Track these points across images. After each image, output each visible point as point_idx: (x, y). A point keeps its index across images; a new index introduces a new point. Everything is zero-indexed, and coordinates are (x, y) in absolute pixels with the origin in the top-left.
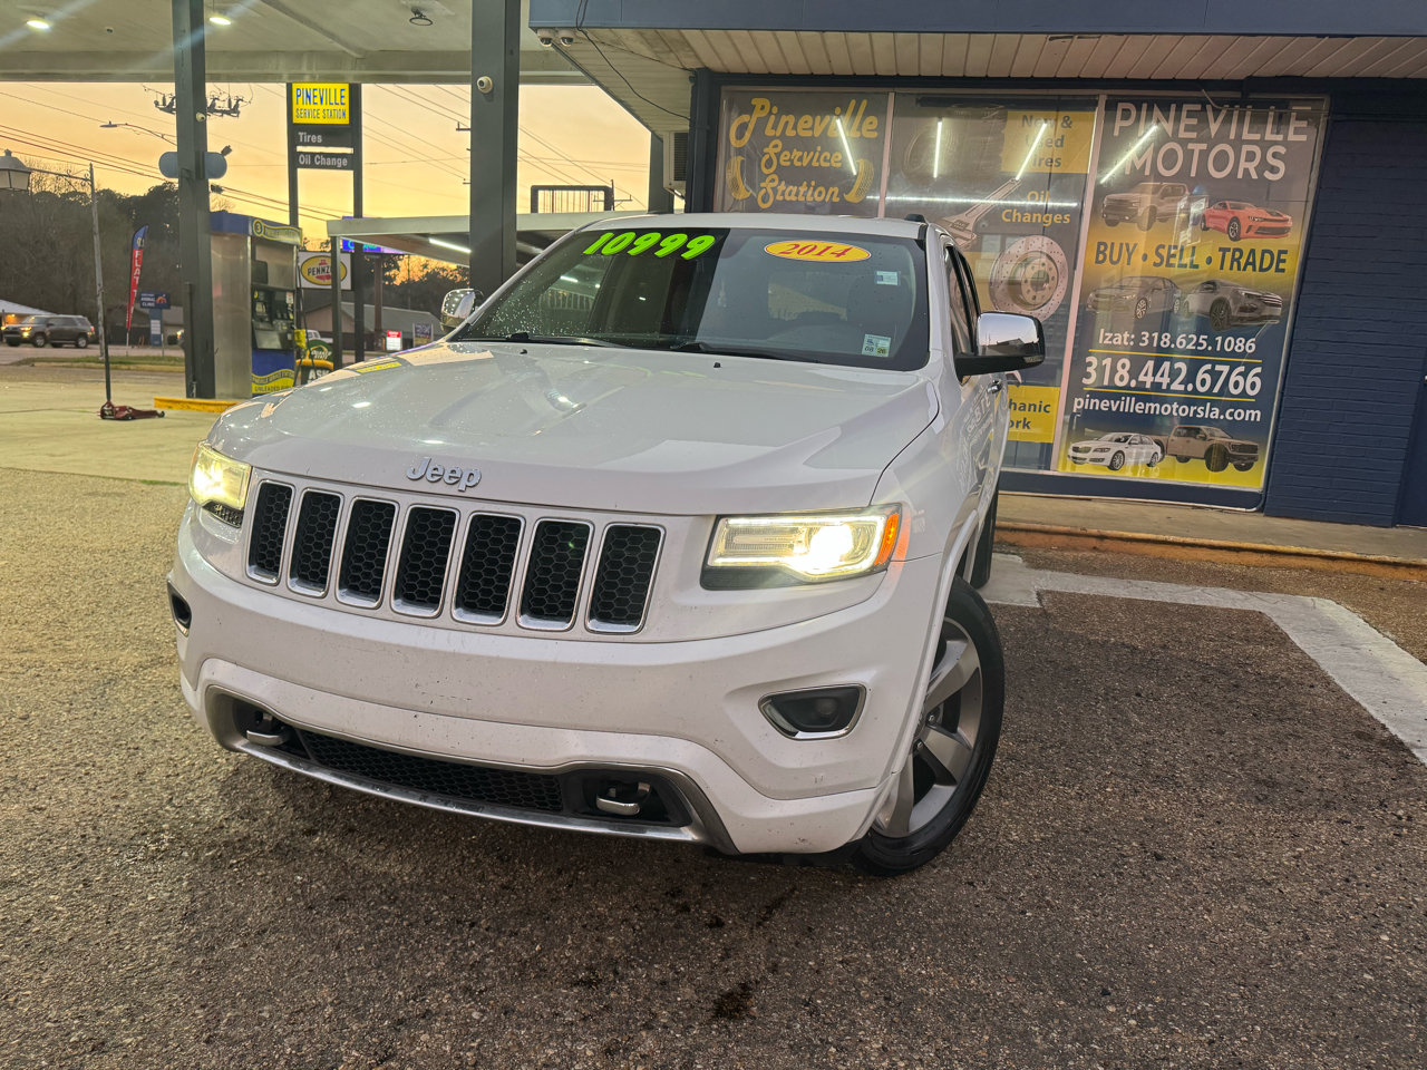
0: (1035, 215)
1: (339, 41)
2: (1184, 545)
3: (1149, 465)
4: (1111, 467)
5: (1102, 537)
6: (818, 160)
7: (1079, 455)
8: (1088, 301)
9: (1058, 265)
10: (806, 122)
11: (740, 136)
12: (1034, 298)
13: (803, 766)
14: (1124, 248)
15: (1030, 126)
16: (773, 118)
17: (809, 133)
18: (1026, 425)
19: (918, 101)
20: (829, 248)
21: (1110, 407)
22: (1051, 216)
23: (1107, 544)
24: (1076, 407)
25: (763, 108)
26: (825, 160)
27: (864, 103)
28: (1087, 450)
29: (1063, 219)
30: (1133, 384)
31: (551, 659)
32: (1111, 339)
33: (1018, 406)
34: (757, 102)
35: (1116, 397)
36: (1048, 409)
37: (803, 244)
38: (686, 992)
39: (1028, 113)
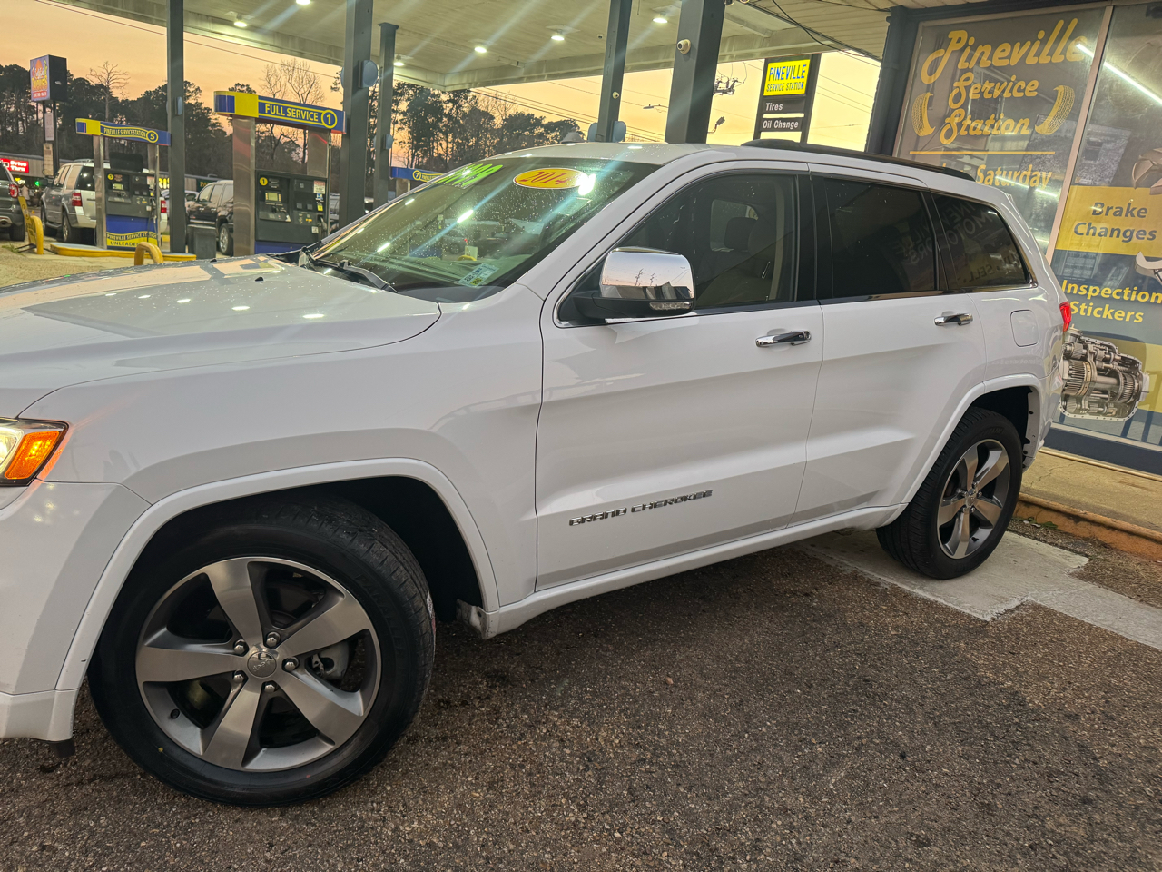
6: (1011, 91)
10: (1004, 50)
11: (931, 72)
16: (968, 50)
17: (1005, 63)
25: (959, 40)
26: (1021, 92)
27: (1075, 21)
34: (954, 35)
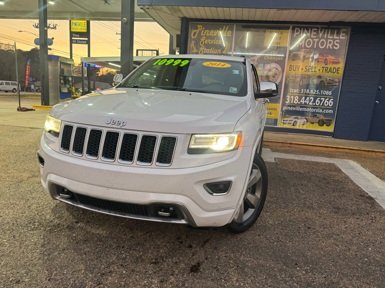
0: (273, 58)
1: (84, 9)
2: (313, 146)
3: (303, 125)
4: (293, 125)
5: (291, 144)
6: (215, 42)
7: (285, 122)
8: (287, 81)
9: (279, 71)
10: (212, 32)
11: (194, 35)
12: (273, 80)
13: (215, 203)
14: (297, 66)
15: (272, 34)
16: (203, 31)
17: (213, 35)
18: (271, 114)
19: (242, 26)
20: (220, 64)
21: (293, 109)
22: (277, 58)
23: (292, 145)
24: (284, 109)
25: (200, 28)
26: (217, 42)
27: (228, 27)
28: (287, 121)
29: (281, 59)
30: (299, 103)
31: (146, 173)
32: (293, 91)
33: (269, 109)
34: (199, 26)
35: (295, 106)
36: (276, 109)
37: (213, 63)
38: (182, 265)
39: (271, 30)
